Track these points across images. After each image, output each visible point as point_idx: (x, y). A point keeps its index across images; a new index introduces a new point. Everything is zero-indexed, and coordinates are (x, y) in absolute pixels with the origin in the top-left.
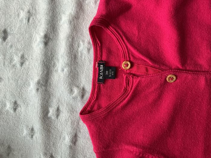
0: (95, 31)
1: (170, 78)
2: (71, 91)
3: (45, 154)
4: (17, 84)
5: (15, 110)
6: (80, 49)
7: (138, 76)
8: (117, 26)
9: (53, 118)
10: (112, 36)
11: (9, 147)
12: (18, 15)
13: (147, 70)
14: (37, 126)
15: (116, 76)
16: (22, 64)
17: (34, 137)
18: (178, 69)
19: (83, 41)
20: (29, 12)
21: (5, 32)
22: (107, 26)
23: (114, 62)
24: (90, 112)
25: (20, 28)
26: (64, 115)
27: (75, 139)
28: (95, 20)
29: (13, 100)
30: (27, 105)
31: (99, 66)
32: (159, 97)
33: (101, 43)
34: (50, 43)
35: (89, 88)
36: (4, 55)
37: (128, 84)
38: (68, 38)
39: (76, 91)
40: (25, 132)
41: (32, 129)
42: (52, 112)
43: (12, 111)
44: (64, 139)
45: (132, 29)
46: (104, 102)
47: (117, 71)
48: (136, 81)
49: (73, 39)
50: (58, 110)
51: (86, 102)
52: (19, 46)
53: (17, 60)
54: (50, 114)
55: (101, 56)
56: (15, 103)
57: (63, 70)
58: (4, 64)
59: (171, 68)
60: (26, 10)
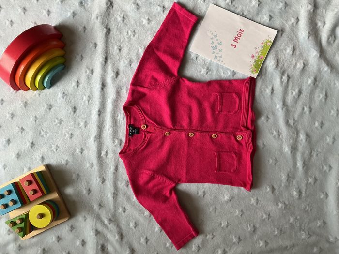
0: (127, 109)
1: (167, 134)
2: (114, 142)
3: (100, 177)
4: (83, 139)
5: (82, 153)
6: (119, 117)
7: (151, 132)
8: (139, 105)
9: (104, 157)
10: (137, 111)
11: (78, 175)
12: (82, 98)
13: (155, 129)
14: (95, 161)
15: (138, 133)
16: (85, 126)
17: (93, 168)
18: (171, 129)
19: (120, 113)
20: (89, 97)
21: (75, 108)
22: (133, 105)
23: (137, 125)
24: (124, 153)
25: (83, 106)
26: (110, 155)
27: (116, 169)
28: (126, 104)
29: (81, 147)
30: (89, 150)
31: (129, 128)
32: (162, 144)
33: (130, 114)
34: (102, 115)
35: (124, 140)
36: (75, 122)
37: (145, 137)
38: (112, 111)
39: (116, 141)
40: (88, 165)
41: (92, 164)
42: (103, 153)
43: (80, 154)
44: (110, 168)
45: (147, 107)
46: (132, 147)
47: (139, 130)
48: (149, 135)
49: (114, 112)
50: (107, 152)
51: (122, 148)
52: (83, 117)
53: (82, 124)
54: (102, 155)
55: (130, 122)
56: (82, 149)
57: (109, 130)
58: (75, 127)
59: (168, 128)
60: (87, 96)
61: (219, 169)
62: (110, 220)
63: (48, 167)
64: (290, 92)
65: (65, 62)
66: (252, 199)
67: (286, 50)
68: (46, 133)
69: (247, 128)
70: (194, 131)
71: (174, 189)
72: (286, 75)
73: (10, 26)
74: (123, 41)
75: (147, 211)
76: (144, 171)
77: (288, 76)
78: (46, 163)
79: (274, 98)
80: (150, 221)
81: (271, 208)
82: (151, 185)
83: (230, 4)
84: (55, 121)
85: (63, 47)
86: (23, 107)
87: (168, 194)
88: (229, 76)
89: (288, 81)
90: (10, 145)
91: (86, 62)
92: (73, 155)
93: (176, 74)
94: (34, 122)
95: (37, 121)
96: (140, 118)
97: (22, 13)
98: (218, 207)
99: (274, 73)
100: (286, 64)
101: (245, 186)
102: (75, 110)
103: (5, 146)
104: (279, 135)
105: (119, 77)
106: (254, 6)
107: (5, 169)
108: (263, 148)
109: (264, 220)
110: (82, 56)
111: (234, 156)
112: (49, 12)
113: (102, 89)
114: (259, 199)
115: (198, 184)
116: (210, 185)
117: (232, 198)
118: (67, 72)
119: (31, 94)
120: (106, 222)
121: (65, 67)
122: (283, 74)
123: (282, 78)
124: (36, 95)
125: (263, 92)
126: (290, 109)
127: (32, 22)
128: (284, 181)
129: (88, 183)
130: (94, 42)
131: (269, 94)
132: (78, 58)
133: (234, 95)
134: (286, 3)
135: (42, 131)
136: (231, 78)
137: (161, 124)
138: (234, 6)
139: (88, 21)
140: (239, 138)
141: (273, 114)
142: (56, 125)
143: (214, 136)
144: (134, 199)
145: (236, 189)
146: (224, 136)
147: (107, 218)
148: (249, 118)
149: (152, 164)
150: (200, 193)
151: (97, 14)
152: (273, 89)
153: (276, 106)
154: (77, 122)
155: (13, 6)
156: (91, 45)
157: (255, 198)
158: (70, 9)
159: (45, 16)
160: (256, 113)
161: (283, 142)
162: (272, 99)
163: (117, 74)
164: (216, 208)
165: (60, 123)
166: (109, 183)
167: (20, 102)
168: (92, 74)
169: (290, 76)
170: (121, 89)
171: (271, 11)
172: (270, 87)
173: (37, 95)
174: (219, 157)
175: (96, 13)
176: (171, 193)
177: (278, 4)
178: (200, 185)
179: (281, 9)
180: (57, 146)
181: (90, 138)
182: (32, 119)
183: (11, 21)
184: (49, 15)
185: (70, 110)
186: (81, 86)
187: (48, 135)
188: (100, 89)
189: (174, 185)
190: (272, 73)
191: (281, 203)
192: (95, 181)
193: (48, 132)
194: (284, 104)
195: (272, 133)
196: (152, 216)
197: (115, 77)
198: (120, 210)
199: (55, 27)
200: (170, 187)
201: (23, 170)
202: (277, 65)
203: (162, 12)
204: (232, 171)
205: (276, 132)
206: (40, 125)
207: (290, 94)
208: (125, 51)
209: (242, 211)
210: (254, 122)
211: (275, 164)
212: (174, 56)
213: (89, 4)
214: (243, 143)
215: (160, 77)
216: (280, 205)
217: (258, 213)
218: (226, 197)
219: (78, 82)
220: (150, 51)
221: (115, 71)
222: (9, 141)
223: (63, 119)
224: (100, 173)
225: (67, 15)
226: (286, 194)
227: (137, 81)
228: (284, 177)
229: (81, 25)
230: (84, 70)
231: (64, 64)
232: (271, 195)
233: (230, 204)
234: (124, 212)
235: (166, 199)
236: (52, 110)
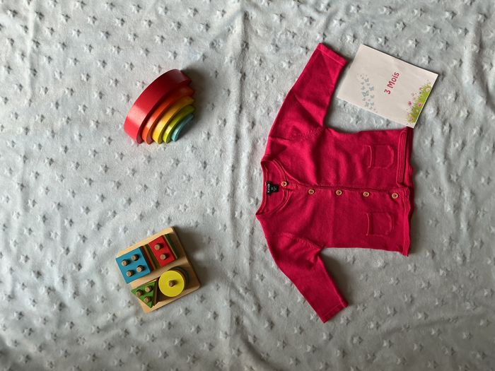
0: (265, 164)
1: (311, 191)
2: (249, 201)
3: (234, 241)
4: (214, 198)
5: (213, 213)
6: (255, 174)
7: (292, 190)
8: (278, 159)
9: (238, 218)
10: (275, 165)
11: (209, 238)
12: (214, 152)
13: (297, 187)
14: (228, 223)
15: (277, 191)
16: (217, 184)
17: (226, 230)
18: (315, 186)
21: (205, 163)
22: (272, 160)
23: (276, 182)
24: (261, 213)
25: (215, 160)
26: (245, 216)
27: (252, 232)
28: (264, 158)
29: (212, 207)
30: (221, 210)
31: (267, 185)
32: (305, 203)
33: (268, 170)
34: (235, 171)
35: (261, 199)
36: (205, 178)
37: (285, 195)
38: (247, 167)
39: (252, 201)
40: (220, 227)
41: (225, 226)
42: (237, 214)
43: (211, 215)
44: (246, 231)
45: (288, 161)
46: (271, 207)
47: (278, 187)
48: (291, 193)
49: (250, 167)
50: (241, 212)
51: (259, 208)
52: (215, 173)
53: (213, 181)
54: (236, 216)
55: (268, 178)
56: (213, 209)
57: (244, 187)
58: (205, 184)
59: (311, 185)
60: (219, 149)
61: (372, 232)
62: (246, 288)
63: (175, 228)
64: (452, 143)
65: (194, 111)
66: (409, 266)
67: (447, 96)
68: (173, 191)
69: (403, 184)
70: (342, 188)
71: (319, 254)
72: (448, 124)
73: (129, 70)
74: (260, 87)
75: (289, 279)
76: (285, 234)
77: (450, 126)
78: (173, 224)
79: (434, 151)
80: (291, 290)
81: (431, 275)
82: (291, 250)
83: (383, 44)
84: (182, 178)
85: (192, 95)
86: (147, 162)
87: (312, 260)
88: (383, 125)
89: (450, 131)
90: (132, 204)
91: (217, 112)
92: (204, 215)
93: (321, 124)
94: (159, 179)
95: (163, 178)
96: (278, 173)
97: (145, 55)
98: (370, 275)
99: (434, 122)
100: (448, 112)
101: (401, 251)
102: (205, 164)
103: (125, 206)
104: (440, 193)
105: (256, 128)
106: (411, 47)
107: (125, 232)
108: (422, 208)
109: (423, 289)
110: (213, 105)
111: (389, 217)
112: (175, 54)
113: (236, 141)
114: (417, 265)
115: (347, 249)
116: (361, 249)
117: (386, 264)
118: (197, 122)
119: (155, 148)
120: (241, 291)
121: (194, 117)
122: (444, 123)
123: (443, 128)
124: (161, 149)
125: (422, 144)
126: (452, 162)
127: (156, 66)
128: (446, 245)
129: (220, 247)
130: (227, 89)
131: (429, 146)
132: (209, 106)
133: (389, 147)
134: (447, 43)
135: (168, 190)
136: (385, 127)
137: (303, 180)
138: (388, 46)
139: (220, 65)
140: (395, 196)
141: (433, 168)
142: (184, 182)
143: (366, 194)
144: (273, 264)
145: (391, 255)
146: (377, 194)
147: (242, 287)
148: (406, 173)
149: (294, 226)
150: (349, 259)
151: (231, 57)
152: (432, 141)
153: (436, 159)
154: (207, 179)
155: (133, 47)
156: (224, 93)
157: (413, 264)
158: (200, 51)
159: (170, 58)
160: (413, 168)
161: (444, 200)
162: (432, 151)
163: (253, 124)
164: (367, 275)
165: (189, 180)
166: (244, 247)
167: (143, 156)
168: (225, 125)
169: (452, 126)
170: (257, 141)
171: (430, 52)
172: (430, 139)
173: (163, 149)
174: (372, 218)
175: (229, 55)
176: (316, 259)
177: (439, 44)
178: (349, 250)
179: (442, 50)
180: (185, 205)
181: (222, 197)
182: (156, 175)
183: (131, 64)
184: (175, 57)
185: (200, 165)
186: (212, 138)
187: (175, 193)
188: (234, 142)
189: (319, 250)
190: (432, 122)
191: (442, 269)
192: (229, 245)
193: (175, 191)
194: (446, 157)
195: (432, 191)
196: (294, 285)
197: (251, 128)
198: (257, 278)
199: (183, 72)
200: (315, 252)
201: (146, 233)
202: (438, 114)
203: (304, 54)
204: (386, 233)
205: (436, 188)
206: (166, 182)
207: (452, 146)
208: (262, 98)
209: (397, 279)
210: (412, 178)
211: (436, 225)
212: (319, 104)
213: (222, 45)
214: (400, 202)
215: (304, 128)
216: (441, 272)
217: (416, 282)
218: (380, 264)
219: (208, 134)
220: (292, 98)
221: (251, 121)
222: (130, 201)
223: (192, 176)
224: (234, 237)
225: (196, 57)
226: (448, 260)
227: (276, 133)
228: (446, 240)
229: (212, 70)
230: (215, 121)
231: (192, 114)
232: (432, 261)
233: (384, 272)
234: (262, 280)
235: (310, 266)
236: (179, 165)
